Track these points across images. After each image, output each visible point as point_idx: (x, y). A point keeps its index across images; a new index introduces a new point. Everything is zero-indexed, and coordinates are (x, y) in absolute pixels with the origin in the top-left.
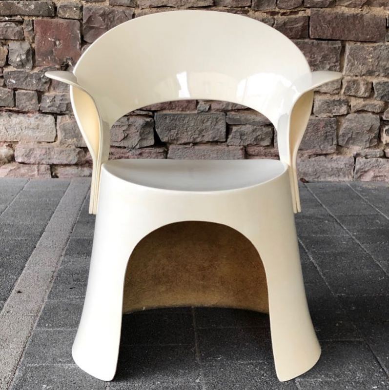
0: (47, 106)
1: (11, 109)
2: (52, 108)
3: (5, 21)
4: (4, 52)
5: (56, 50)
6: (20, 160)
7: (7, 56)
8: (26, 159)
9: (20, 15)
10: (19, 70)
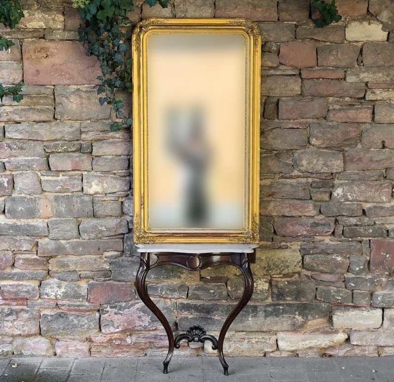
0: (378, 303)
1: (349, 304)
2: (382, 304)
3: (350, 241)
4: (347, 263)
5: (386, 261)
6: (355, 343)
7: (349, 266)
8: (360, 342)
9: (361, 236)
10: (357, 276)
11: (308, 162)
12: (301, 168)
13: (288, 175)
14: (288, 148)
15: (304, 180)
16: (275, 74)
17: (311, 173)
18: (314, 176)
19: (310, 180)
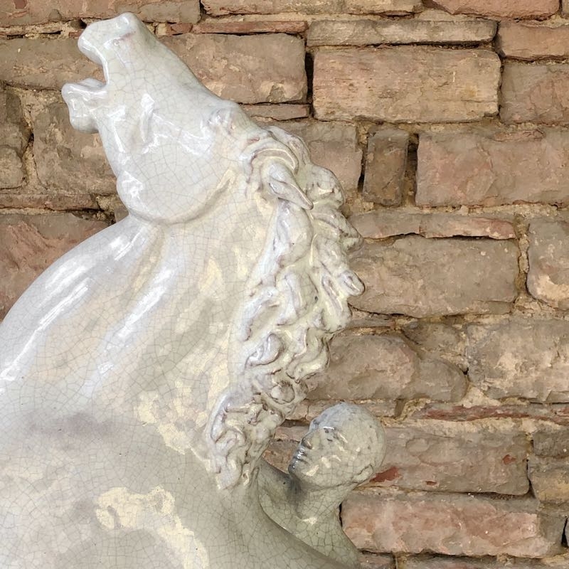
11: (519, 361)
12: (497, 383)
13: (447, 408)
14: (451, 310)
15: (506, 426)
16: (406, 40)
17: (534, 402)
18: (544, 411)
19: (529, 426)
